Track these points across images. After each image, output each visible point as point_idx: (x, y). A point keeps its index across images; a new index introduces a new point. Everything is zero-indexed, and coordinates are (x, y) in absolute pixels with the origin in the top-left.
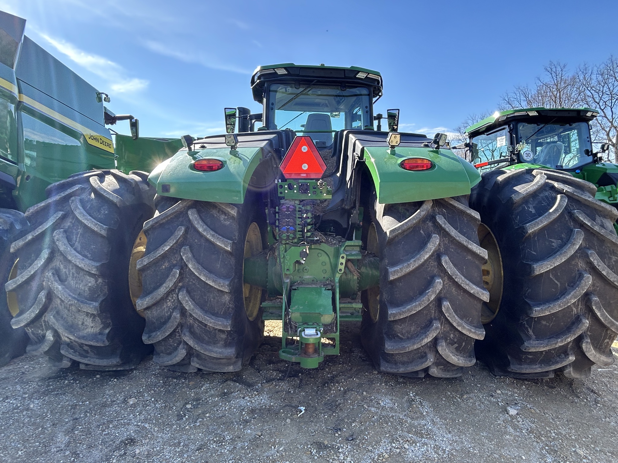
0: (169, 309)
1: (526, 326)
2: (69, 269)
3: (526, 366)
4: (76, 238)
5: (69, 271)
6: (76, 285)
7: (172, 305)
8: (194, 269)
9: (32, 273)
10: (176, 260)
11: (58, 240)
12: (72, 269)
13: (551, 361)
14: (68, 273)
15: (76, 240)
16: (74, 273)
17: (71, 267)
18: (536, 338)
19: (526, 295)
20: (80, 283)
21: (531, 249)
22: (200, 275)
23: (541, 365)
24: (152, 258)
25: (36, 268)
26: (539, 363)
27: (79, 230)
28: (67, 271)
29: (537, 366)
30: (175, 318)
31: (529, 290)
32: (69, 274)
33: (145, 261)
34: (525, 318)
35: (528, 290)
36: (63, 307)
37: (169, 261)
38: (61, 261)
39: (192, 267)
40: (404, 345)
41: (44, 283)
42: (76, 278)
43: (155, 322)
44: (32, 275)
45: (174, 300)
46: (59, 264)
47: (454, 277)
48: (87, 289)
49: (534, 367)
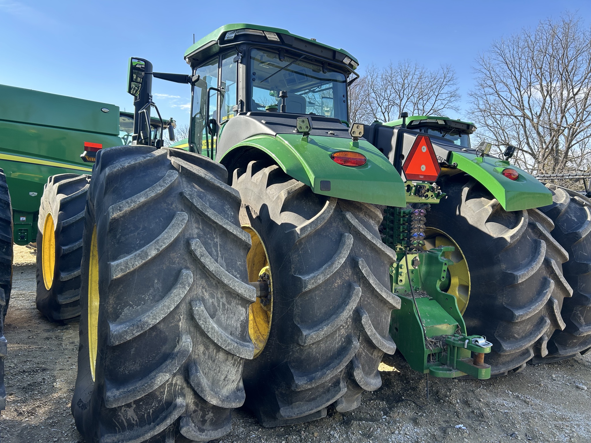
0: (341, 339)
1: (579, 315)
2: (217, 298)
3: (569, 350)
4: (217, 251)
5: (219, 301)
6: (227, 320)
7: (346, 332)
8: (375, 284)
9: (172, 309)
10: (348, 276)
11: (202, 256)
12: (222, 298)
13: (586, 342)
14: (216, 304)
15: (218, 254)
16: (225, 303)
17: (219, 295)
18: (586, 324)
19: (581, 289)
20: (232, 318)
21: (582, 251)
22: (382, 291)
23: (580, 347)
24: (328, 274)
25: (177, 301)
26: (578, 345)
27: (215, 240)
28: (215, 301)
29: (577, 348)
30: (355, 348)
31: (584, 285)
32: (219, 306)
33: (320, 279)
34: (578, 309)
35: (582, 285)
36: (206, 357)
37: (340, 278)
38: (203, 288)
39: (373, 283)
40: (521, 344)
41: (180, 324)
42: (227, 310)
43: (319, 359)
44: (171, 312)
45: (348, 326)
46: (202, 292)
47: (559, 277)
48: (239, 325)
49: (575, 349)
